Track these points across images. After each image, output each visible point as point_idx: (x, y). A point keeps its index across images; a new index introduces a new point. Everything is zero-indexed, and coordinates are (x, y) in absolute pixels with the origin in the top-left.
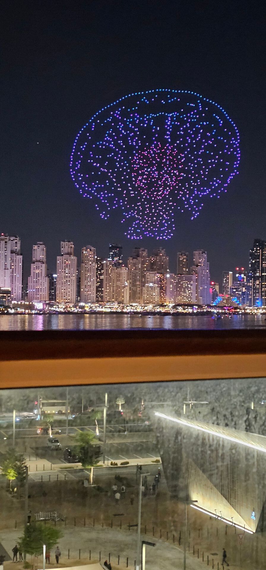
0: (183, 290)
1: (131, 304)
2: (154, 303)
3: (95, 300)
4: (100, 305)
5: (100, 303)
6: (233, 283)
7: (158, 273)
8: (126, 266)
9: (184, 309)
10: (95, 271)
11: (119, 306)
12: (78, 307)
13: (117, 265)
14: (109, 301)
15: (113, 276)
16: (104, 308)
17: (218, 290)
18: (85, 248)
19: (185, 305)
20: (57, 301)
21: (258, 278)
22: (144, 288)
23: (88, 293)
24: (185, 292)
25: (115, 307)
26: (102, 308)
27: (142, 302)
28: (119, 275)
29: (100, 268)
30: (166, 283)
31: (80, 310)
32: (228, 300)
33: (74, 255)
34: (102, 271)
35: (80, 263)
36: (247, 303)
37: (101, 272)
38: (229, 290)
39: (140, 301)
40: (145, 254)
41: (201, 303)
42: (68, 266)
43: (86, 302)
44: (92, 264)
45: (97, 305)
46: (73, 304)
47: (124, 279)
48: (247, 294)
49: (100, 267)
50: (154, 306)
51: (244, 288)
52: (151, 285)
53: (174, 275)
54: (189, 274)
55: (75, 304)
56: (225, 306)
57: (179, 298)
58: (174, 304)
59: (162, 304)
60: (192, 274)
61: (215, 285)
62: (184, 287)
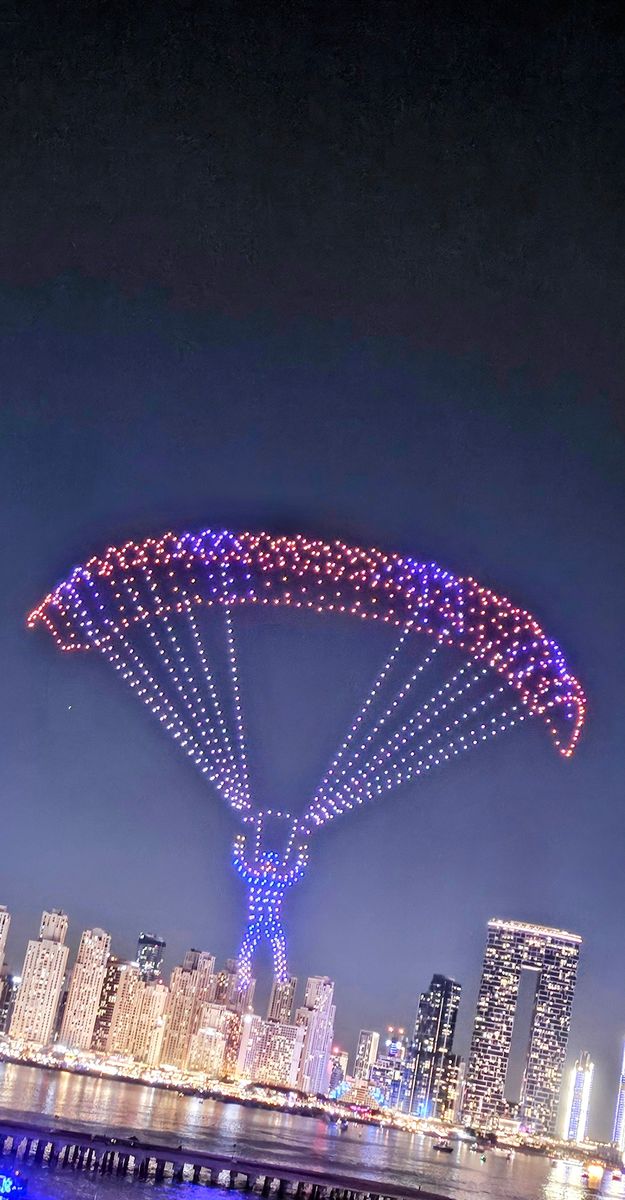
0: (273, 1055)
1: (162, 1066)
2: (210, 1073)
3: (88, 1045)
4: (98, 1057)
5: (98, 1053)
6: (377, 1058)
7: (228, 1009)
8: (166, 984)
9: (269, 1095)
10: (101, 984)
11: (137, 1066)
12: (50, 1054)
13: (148, 979)
14: (118, 1052)
15: (136, 1000)
16: (104, 1063)
17: (344, 1068)
18: (89, 932)
19: (272, 1087)
20: (11, 1033)
21: (430, 1055)
22: (194, 1037)
23: (78, 1027)
24: (276, 1058)
25: (128, 1068)
26: (100, 1064)
27: (185, 1065)
28: (148, 1000)
29: (111, 980)
30: (241, 1034)
31: (54, 1061)
32: (361, 1091)
33: (65, 944)
34: (115, 986)
35: (73, 960)
36: (399, 1106)
37: (112, 988)
38: (367, 1071)
39: (180, 1064)
40: (210, 964)
41: (306, 1089)
42: (48, 964)
43: (70, 1046)
44: (97, 969)
45: (92, 1056)
46: (41, 1046)
47: (157, 1009)
48: (403, 1086)
49: (112, 976)
50: (208, 1079)
51: (398, 1073)
52: (210, 1032)
53: (260, 1020)
54: (292, 1024)
55: (47, 1045)
56: (354, 1104)
57: (263, 1069)
58: (250, 1082)
59: (226, 1076)
60: (297, 1025)
61: (340, 1055)
62: (277, 1048)
